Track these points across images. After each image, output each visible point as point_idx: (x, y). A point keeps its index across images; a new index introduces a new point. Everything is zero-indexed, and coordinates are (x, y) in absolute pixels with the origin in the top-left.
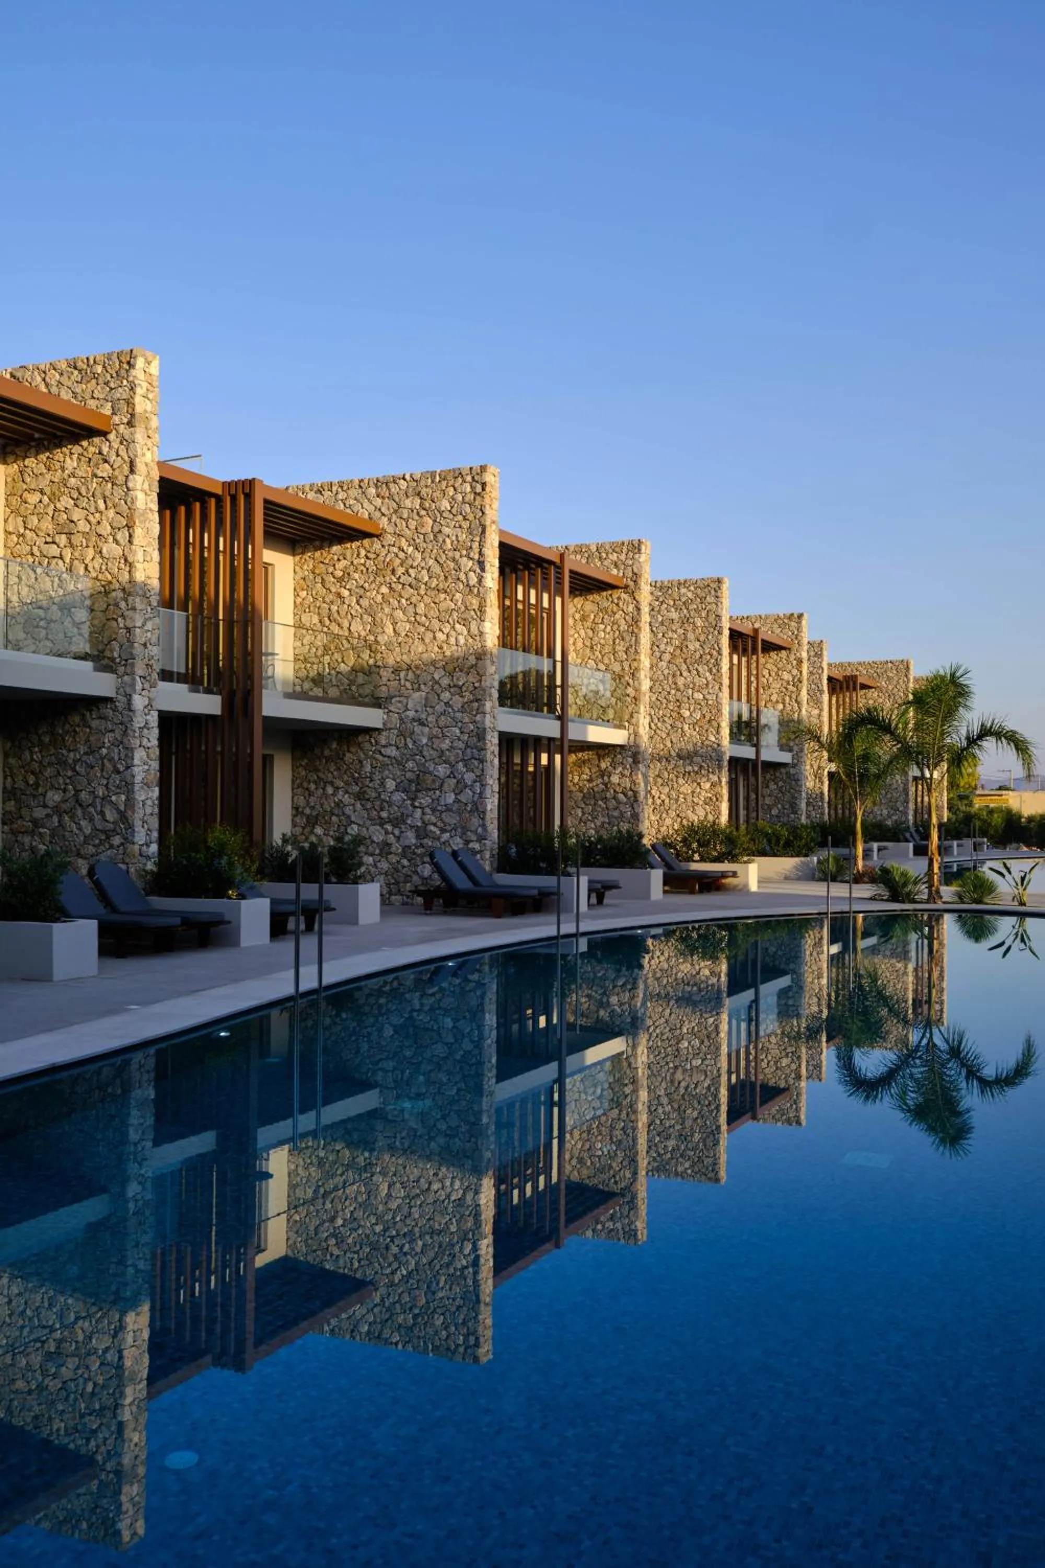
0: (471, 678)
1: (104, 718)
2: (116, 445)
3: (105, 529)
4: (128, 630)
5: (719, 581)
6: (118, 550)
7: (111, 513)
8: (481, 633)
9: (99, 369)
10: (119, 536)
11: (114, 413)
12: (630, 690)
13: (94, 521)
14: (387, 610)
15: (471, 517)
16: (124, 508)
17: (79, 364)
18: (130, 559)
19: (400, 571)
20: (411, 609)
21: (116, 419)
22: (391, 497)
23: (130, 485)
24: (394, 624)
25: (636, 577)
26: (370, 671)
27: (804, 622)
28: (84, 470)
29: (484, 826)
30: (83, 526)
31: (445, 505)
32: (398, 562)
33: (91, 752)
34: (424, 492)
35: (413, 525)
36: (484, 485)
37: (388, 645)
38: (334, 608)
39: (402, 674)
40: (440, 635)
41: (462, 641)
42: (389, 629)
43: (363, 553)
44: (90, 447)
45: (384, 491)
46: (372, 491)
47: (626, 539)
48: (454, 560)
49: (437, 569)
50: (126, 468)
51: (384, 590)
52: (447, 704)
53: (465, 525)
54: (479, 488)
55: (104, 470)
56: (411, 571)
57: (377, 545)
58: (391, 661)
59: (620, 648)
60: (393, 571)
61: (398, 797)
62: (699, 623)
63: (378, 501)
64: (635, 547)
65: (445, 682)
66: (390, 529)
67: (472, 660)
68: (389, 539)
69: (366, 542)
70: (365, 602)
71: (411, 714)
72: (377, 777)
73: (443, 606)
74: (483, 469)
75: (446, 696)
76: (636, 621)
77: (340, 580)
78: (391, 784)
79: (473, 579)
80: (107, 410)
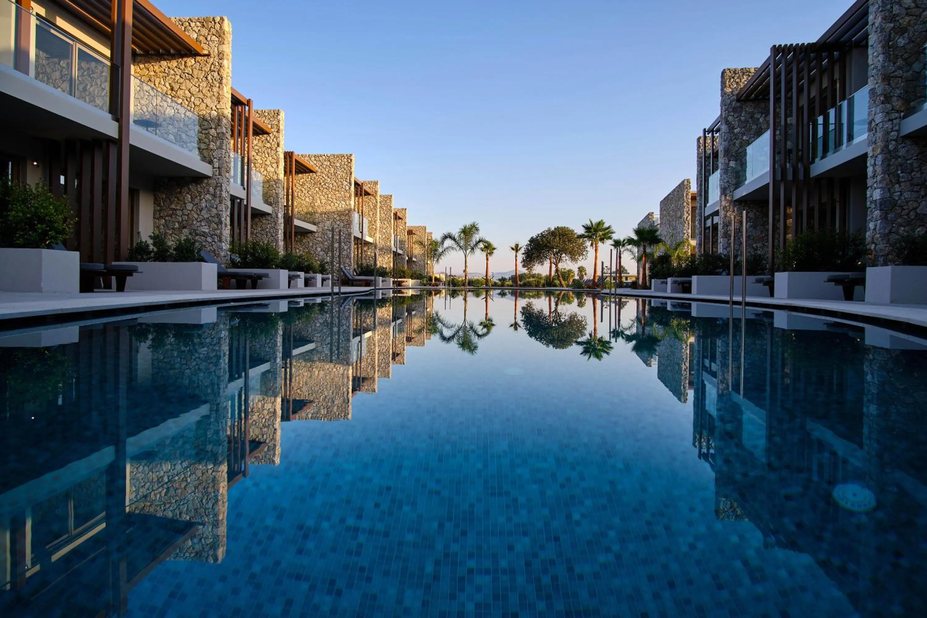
0: (347, 218)
1: (268, 220)
2: (272, 138)
3: (268, 163)
4: (276, 194)
5: (391, 196)
6: (273, 170)
7: (270, 158)
8: (350, 204)
9: (266, 114)
10: (273, 165)
11: (272, 128)
12: (374, 226)
13: (264, 160)
14: (318, 196)
15: (347, 169)
16: (275, 157)
17: (259, 112)
18: (277, 172)
19: (323, 184)
20: (326, 196)
21: (273, 130)
22: (320, 161)
23: (278, 150)
24: (320, 200)
25: (376, 192)
26: (311, 214)
27: (407, 211)
28: (260, 144)
29: (350, 262)
30: (260, 161)
31: (338, 165)
32: (322, 181)
33: (263, 230)
34: (331, 160)
35: (327, 170)
36: (351, 160)
37: (318, 206)
38: (299, 194)
39: (323, 216)
40: (336, 204)
41: (343, 206)
42: (319, 201)
43: (310, 177)
44: (264, 137)
45: (317, 159)
46: (313, 159)
47: (373, 181)
48: (341, 182)
49: (335, 184)
50: (276, 146)
51: (317, 189)
52: (338, 225)
53: (345, 171)
54: (349, 161)
55: (268, 145)
56: (327, 184)
57: (315, 175)
58: (319, 211)
59: (371, 213)
60: (320, 184)
61: (321, 253)
62: (385, 208)
63: (315, 162)
64: (376, 183)
65: (338, 218)
66: (320, 171)
67: (347, 212)
68: (319, 174)
69: (311, 174)
70: (310, 193)
71: (326, 228)
72: (314, 247)
73: (337, 195)
74: (351, 155)
75: (338, 223)
76: (376, 206)
77: (301, 185)
78: (319, 249)
79: (347, 188)
80: (270, 126)
